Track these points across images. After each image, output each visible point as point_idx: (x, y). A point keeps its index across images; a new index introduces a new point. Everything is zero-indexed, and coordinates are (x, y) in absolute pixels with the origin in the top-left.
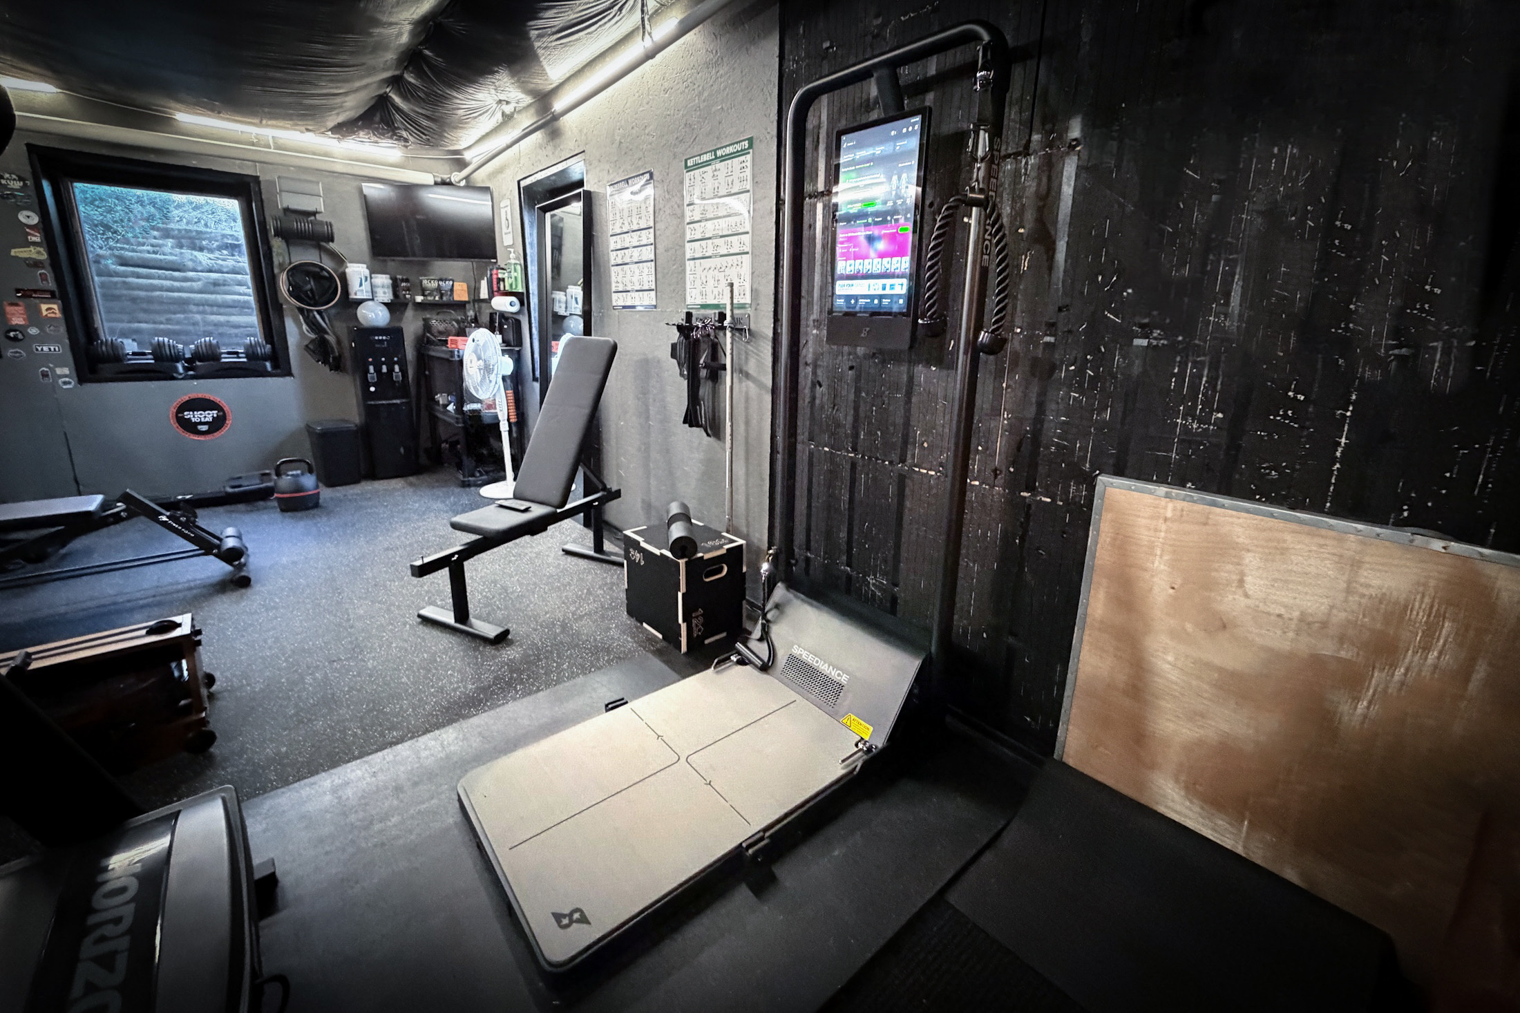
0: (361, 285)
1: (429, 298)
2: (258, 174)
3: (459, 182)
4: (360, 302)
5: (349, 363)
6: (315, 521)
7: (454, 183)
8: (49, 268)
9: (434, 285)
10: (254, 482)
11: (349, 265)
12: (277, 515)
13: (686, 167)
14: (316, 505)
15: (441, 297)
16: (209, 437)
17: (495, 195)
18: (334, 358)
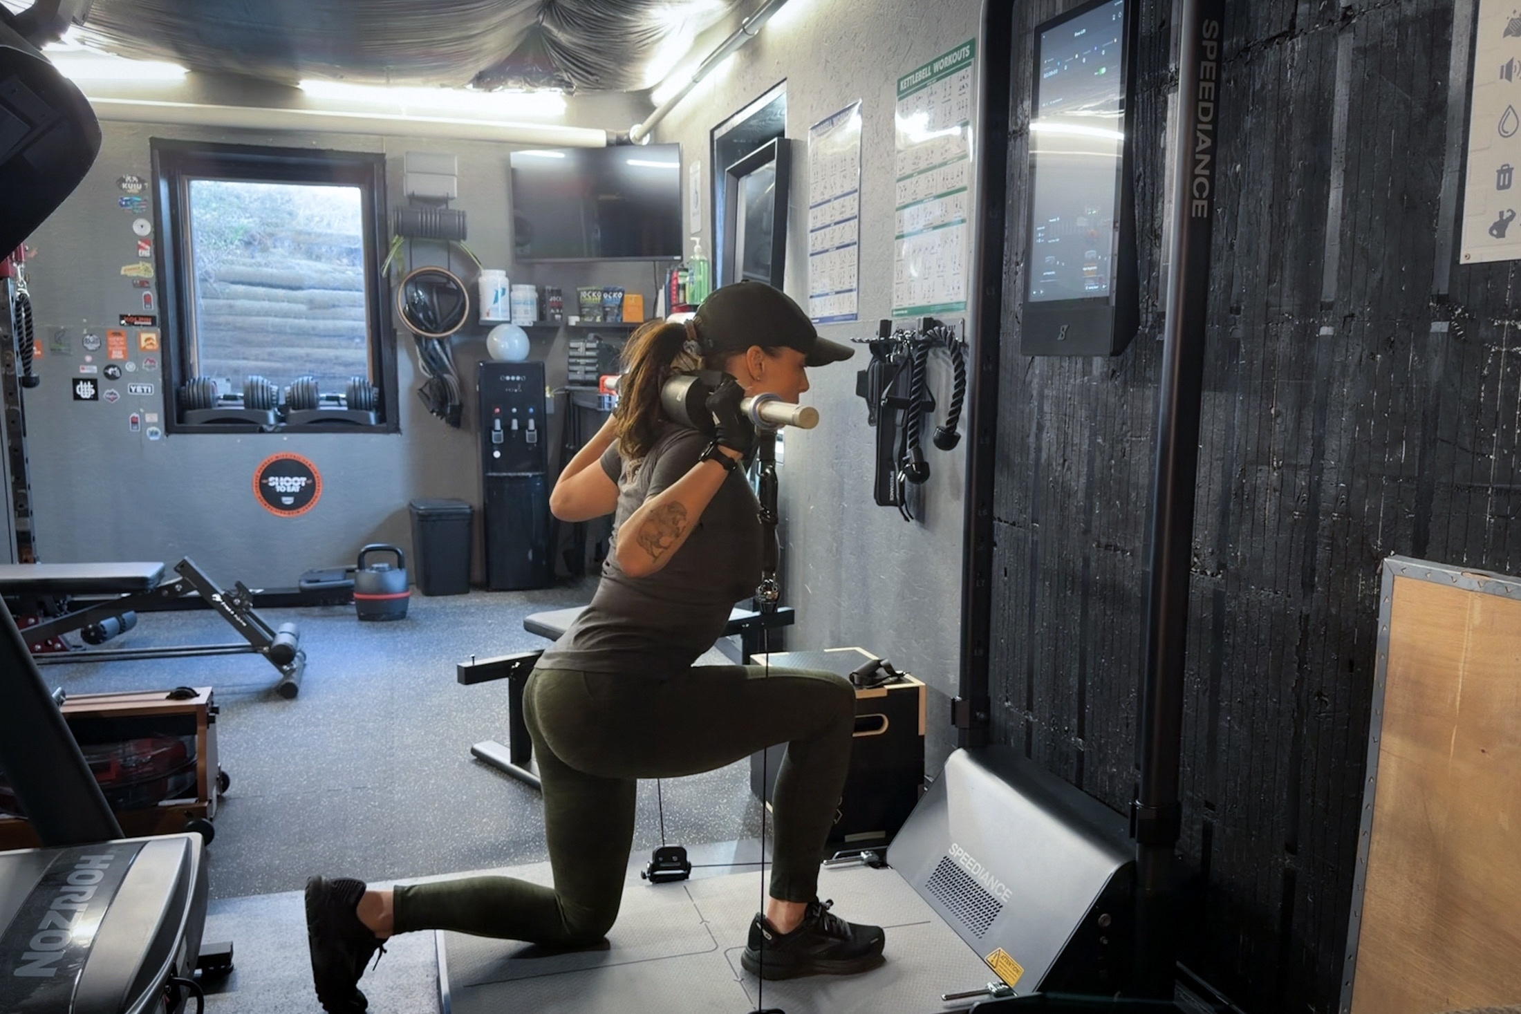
0: (496, 300)
1: (587, 319)
2: (384, 151)
3: (641, 138)
4: (491, 326)
5: (471, 413)
6: (395, 635)
7: (633, 141)
8: (155, 291)
9: (596, 298)
10: (336, 577)
11: (483, 271)
12: (354, 623)
13: (899, 92)
14: (402, 615)
15: (604, 318)
16: (293, 514)
17: (685, 153)
18: (453, 407)
